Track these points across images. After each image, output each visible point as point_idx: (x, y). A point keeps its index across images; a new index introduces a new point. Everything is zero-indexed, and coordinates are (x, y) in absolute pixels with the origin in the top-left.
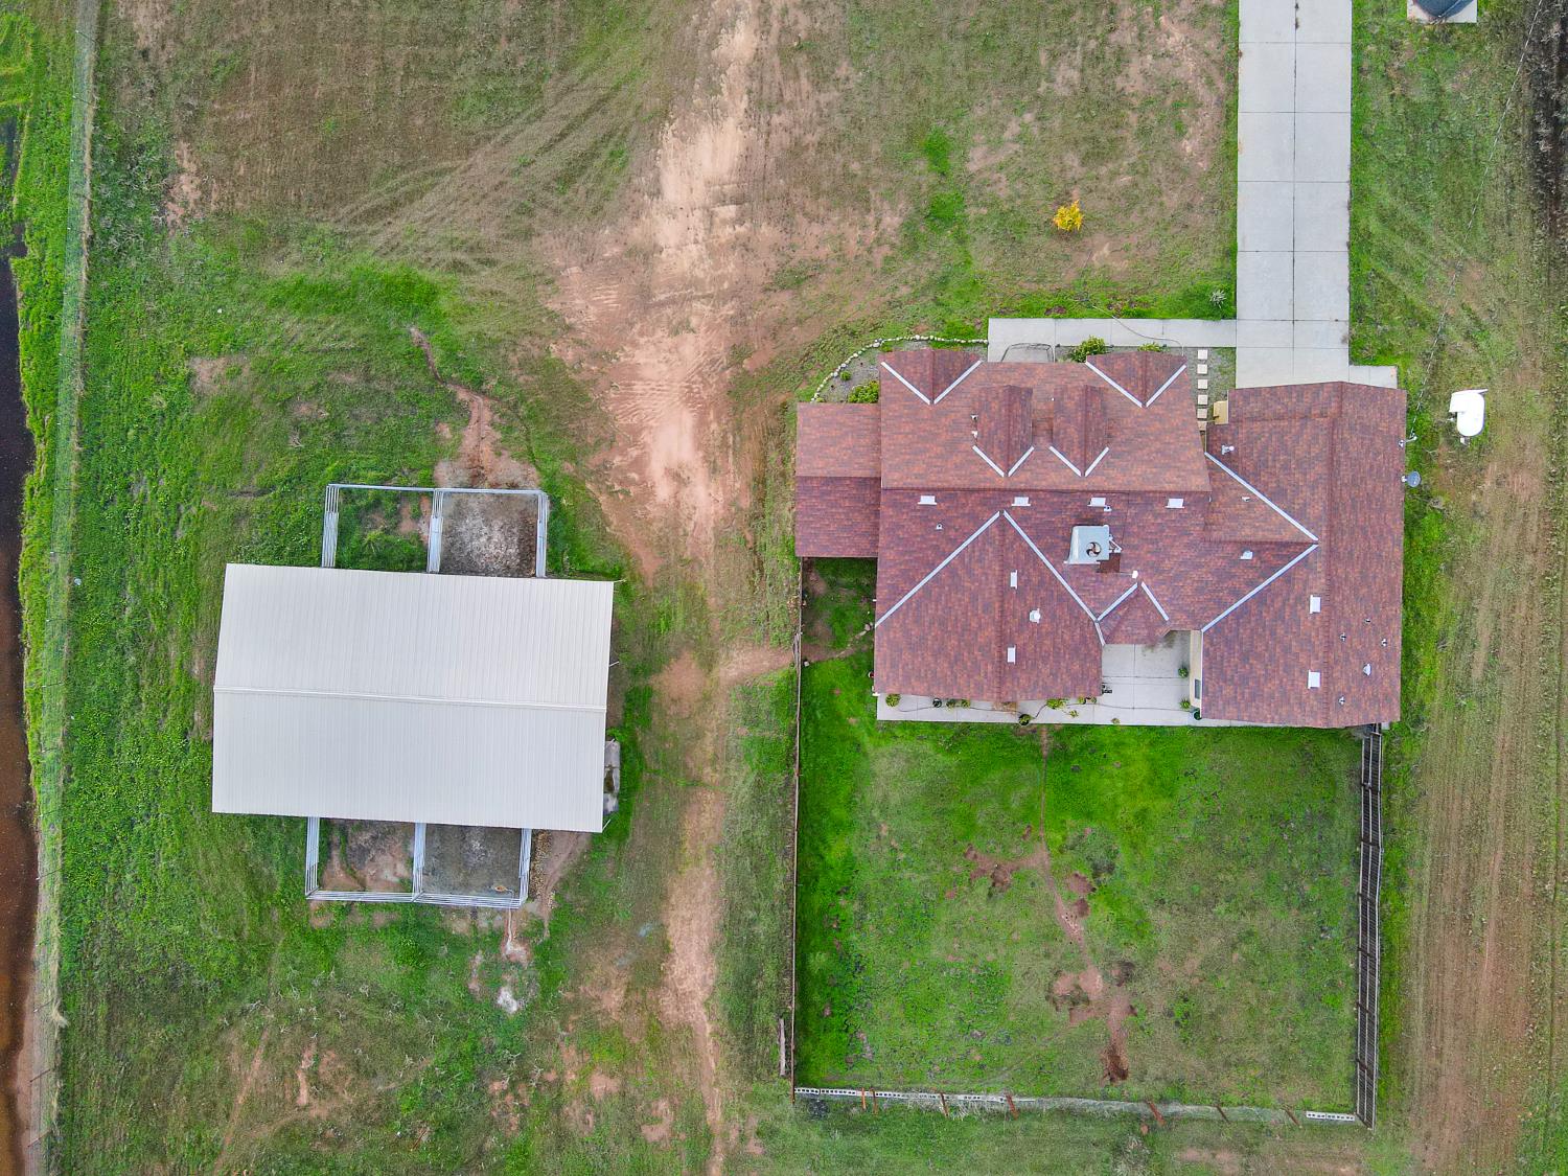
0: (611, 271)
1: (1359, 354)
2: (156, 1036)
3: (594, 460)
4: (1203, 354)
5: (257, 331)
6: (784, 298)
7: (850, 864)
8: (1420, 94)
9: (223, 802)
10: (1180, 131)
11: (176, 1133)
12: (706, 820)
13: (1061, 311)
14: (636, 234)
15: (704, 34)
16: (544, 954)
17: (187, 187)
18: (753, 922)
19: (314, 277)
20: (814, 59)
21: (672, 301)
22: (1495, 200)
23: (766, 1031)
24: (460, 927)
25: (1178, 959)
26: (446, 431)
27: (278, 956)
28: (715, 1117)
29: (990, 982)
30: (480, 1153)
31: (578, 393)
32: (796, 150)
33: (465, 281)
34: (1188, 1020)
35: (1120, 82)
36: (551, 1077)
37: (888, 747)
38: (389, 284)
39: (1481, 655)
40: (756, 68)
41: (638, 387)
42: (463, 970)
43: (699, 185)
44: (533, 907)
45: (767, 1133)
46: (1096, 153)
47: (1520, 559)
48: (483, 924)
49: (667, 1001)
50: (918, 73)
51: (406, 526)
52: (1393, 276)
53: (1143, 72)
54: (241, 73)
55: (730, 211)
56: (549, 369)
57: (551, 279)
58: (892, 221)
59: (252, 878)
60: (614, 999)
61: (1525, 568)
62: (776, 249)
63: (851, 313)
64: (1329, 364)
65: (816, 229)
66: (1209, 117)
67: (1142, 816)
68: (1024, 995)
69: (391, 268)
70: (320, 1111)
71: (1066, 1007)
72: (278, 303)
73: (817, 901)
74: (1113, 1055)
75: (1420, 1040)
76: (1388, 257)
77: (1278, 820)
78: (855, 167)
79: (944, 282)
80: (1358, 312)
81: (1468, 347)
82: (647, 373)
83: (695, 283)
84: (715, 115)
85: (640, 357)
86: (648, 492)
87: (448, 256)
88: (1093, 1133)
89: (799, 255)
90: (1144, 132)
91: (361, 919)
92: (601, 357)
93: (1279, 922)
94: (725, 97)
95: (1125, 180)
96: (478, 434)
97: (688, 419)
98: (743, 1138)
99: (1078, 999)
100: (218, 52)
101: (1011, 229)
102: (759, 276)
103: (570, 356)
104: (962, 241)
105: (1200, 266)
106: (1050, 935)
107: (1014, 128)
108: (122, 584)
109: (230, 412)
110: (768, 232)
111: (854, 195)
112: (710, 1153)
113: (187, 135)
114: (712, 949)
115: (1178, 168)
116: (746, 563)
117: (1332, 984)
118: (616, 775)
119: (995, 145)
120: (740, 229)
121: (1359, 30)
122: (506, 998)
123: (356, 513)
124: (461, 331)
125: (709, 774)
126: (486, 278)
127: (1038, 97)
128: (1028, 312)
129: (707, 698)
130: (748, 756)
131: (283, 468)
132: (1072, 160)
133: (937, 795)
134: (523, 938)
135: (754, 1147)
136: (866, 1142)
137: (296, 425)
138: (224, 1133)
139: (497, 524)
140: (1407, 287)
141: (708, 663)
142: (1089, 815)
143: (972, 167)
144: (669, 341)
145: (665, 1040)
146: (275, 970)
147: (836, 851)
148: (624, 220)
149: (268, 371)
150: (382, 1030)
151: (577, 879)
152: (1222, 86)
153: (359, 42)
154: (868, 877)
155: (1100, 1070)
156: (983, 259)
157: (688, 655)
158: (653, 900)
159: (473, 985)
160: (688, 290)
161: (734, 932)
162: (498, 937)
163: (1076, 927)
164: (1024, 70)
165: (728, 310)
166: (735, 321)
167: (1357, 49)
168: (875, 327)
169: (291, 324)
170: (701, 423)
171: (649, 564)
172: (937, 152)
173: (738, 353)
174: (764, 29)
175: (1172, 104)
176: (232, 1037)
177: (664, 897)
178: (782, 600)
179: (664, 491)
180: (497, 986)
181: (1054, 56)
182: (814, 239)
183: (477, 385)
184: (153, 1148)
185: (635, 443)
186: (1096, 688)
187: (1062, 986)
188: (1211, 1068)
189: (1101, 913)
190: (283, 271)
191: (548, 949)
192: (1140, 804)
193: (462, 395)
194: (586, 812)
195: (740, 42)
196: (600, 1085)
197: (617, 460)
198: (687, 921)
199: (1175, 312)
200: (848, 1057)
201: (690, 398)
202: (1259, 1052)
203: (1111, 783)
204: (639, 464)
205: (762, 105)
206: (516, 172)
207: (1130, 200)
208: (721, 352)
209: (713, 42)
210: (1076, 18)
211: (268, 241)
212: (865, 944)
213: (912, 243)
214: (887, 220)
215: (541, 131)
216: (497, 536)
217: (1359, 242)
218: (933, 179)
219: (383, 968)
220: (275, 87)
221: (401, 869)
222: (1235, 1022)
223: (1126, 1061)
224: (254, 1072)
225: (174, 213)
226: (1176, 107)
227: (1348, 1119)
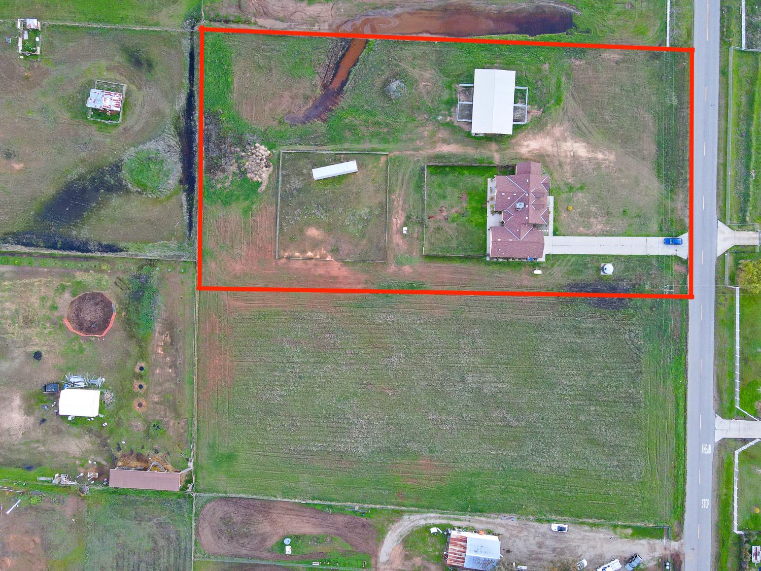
0: (563, 135)
1: (546, 255)
2: (433, 58)
3: (530, 132)
4: (547, 231)
5: (553, 75)
6: (558, 163)
7: (463, 174)
8: (589, 265)
9: (476, 70)
10: (584, 227)
11: (417, 62)
12: (471, 151)
13: (555, 208)
14: (569, 139)
15: (602, 150)
16: (448, 124)
17: (578, 63)
18: (454, 159)
19: (562, 85)
20: (597, 168)
21: (557, 145)
22: (572, 277)
23: (435, 160)
24: (452, 110)
25: (448, 227)
26: (536, 107)
27: (447, 79)
28: (421, 152)
29: (444, 197)
30: (414, 113)
31: (542, 129)
32: (582, 165)
33: (561, 110)
34: (439, 229)
35: (592, 218)
36: (427, 125)
37: (483, 180)
38: (561, 97)
39: (498, 275)
40: (595, 159)
41: (543, 139)
42: (445, 110)
43: (576, 149)
44: (456, 122)
45: (418, 161)
46: (581, 214)
47: (514, 281)
48: (453, 113)
49: (440, 144)
50: (594, 185)
51: (520, 100)
52: (560, 261)
53: (593, 222)
54: (597, 72)
55: (572, 154)
56: (546, 125)
57: (561, 124)
58: (570, 181)
59: (461, 75)
60: (440, 135)
61: (512, 282)
62: (566, 162)
63: (555, 174)
64: (546, 251)
65: (569, 168)
66: (586, 232)
67: (472, 221)
68: (442, 203)
69: (563, 97)
70: (421, 86)
71: (440, 209)
72: (558, 78)
73: (457, 169)
74: (432, 217)
75: (436, 265)
76: (563, 260)
77: (471, 243)
78: (579, 175)
79: (560, 189)
80: (554, 255)
81: (548, 273)
82: (545, 140)
83: (560, 149)
84: (588, 152)
85: (548, 139)
86: (525, 141)
87: (565, 107)
88: (420, 213)
89: (565, 165)
90: (584, 221)
91: (454, 92)
92: (548, 134)
93: (454, 244)
94: (591, 153)
95: (576, 219)
96: (536, 112)
97: (538, 148)
98: (417, 157)
99: (441, 211)
100: (600, 68)
101: (569, 200)
102: (561, 159)
103: (548, 128)
104: (567, 192)
105: (561, 230)
106: (452, 207)
107: (585, 201)
108: (510, 52)
109: (539, 70)
110: (568, 161)
111: (574, 175)
112: (415, 151)
113: (586, 63)
114: (449, 152)
115: (577, 227)
116: (514, 157)
117: (445, 252)
118: (478, 136)
119: (582, 198)
120: (569, 156)
121: (600, 256)
122: (440, 118)
123: (523, 92)
124: (552, 109)
125: (478, 151)
126: (561, 114)
127: (590, 204)
128: (555, 203)
129: (491, 151)
130: (481, 157)
131: (530, 80)
132: (580, 210)
133: (475, 188)
134: (451, 120)
135: (416, 159)
136: (417, 177)
137: (537, 82)
138: (417, 70)
139: (520, 116)
140: (558, 263)
141: (497, 151)
142: (472, 213)
143: (579, 194)
144: (550, 144)
145: (434, 144)
146: (445, 78)
147: (466, 172)
148: (571, 137)
149: (546, 77)
150: (434, 96)
151: (460, 129)
152: (591, 234)
153: (601, 92)
154: (461, 177)
155: (430, 215)
156: (563, 196)
157: (498, 148)
158: (457, 142)
159: (442, 112)
160: (559, 147)
161: (453, 155)
162: (451, 116)
163: (453, 211)
164: (595, 202)
165: (556, 154)
166: (554, 156)
167: (597, 255)
168: (552, 178)
169: (554, 81)
170: (537, 150)
171: (513, 141)
172: (581, 188)
173: (548, 156)
174: (603, 160)
175: (588, 226)
176: (433, 71)
177: (457, 144)
178: (506, 162)
179: (525, 143)
180: (442, 116)
181: (597, 207)
182: (567, 168)
183: (543, 112)
184: (414, 58)
185: (533, 139)
186: (493, 213)
187: (444, 209)
188: (431, 233)
189: (455, 215)
190: (563, 79)
192: (474, 221)
193: (542, 110)
194: (474, 130)
195: (600, 156)
196: (426, 133)
197: (531, 136)
198: (453, 148)
199: (554, 226)
200: (431, 174)
201: (541, 148)
202: (433, 240)
203: (477, 217)
204: (530, 139)
205: (590, 159)
206: (579, 119)
207: (573, 219)
208: (549, 153)
209: (600, 151)
210: (603, 211)
211: (568, 77)
212: (450, 177)
213: (566, 184)
214: (570, 180)
215: (586, 123)
216: (518, 116)
217: (565, 256)
218: (577, 187)
219: (446, 96)
220: (594, 78)
221: (462, 100)
222: (438, 236)
223: (431, 219)
224: (427, 75)
225: (573, 60)
226: (588, 227)
227: (423, 254)
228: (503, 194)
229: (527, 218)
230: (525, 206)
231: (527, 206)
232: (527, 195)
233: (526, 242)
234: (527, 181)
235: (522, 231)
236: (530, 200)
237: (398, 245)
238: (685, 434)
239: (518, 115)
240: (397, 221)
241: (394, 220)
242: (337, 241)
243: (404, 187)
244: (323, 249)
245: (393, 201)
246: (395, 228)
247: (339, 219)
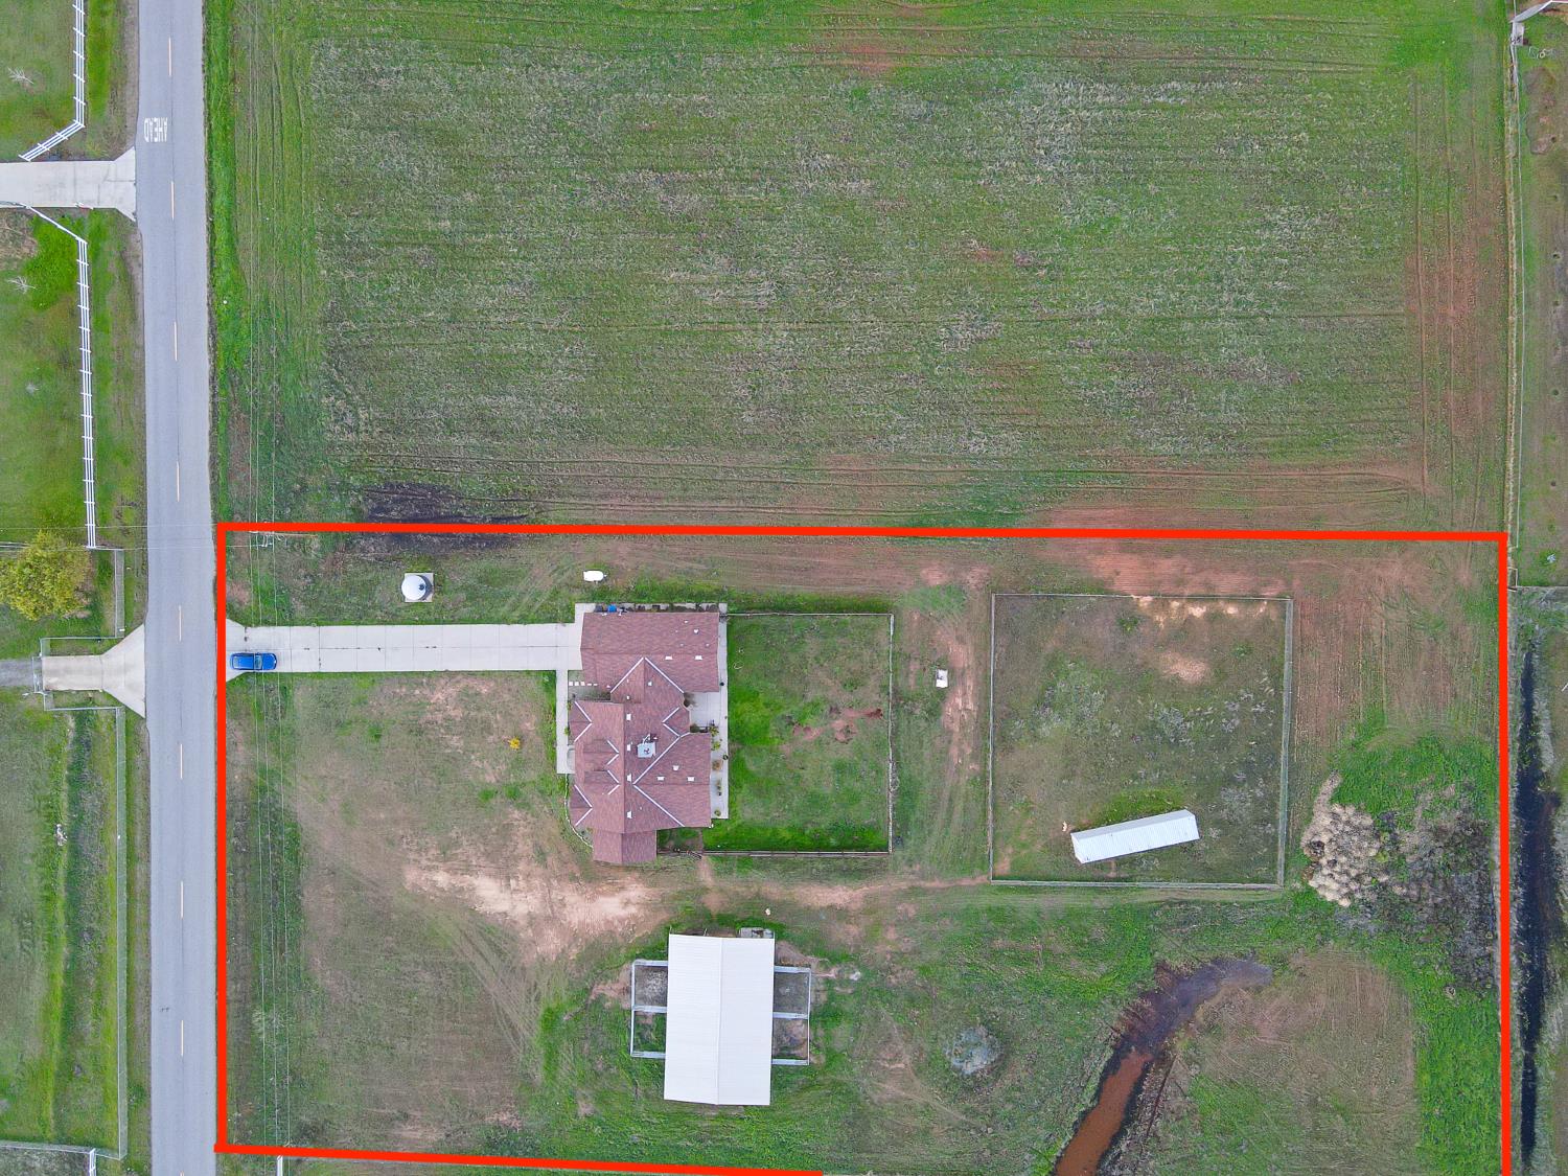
0: (539, 933)
1: (572, 620)
2: (876, 1131)
3: (620, 940)
4: (571, 684)
5: (566, 1087)
6: (549, 859)
7: (790, 829)
8: (463, 596)
9: (765, 1101)
10: (478, 694)
11: (918, 1122)
12: (774, 890)
13: (553, 742)
14: (523, 923)
15: (438, 894)
16: (835, 960)
17: (504, 1118)
18: (818, 870)
19: (543, 1062)
20: (449, 847)
21: (551, 907)
22: (506, 564)
23: (865, 864)
24: (823, 997)
25: (827, 689)
26: (608, 1004)
27: (839, 1078)
28: (904, 885)
29: (840, 768)
30: (923, 987)
31: (591, 947)
32: (487, 855)
33: (544, 996)
34: (854, 684)
35: (458, 719)
36: (889, 957)
37: (740, 812)
38: (545, 1029)
39: (695, 565)
40: (452, 871)
41: (588, 921)
42: (843, 996)
43: (502, 895)
44: (814, 965)
45: (910, 862)
46: (487, 729)
47: (654, 550)
48: (822, 987)
49: (853, 907)
50: (454, 803)
51: (649, 1021)
52: (537, 606)
53: (454, 709)
54: (456, 1093)
55: (512, 882)
56: (582, 960)
57: (542, 959)
58: (516, 814)
59: (804, 1089)
60: (854, 930)
61: (658, 549)
62: (529, 863)
63: (556, 831)
64: (573, 633)
65: (520, 846)
66: (472, 683)
67: (767, 705)
68: (846, 753)
69: (538, 1028)
70: (907, 1059)
71: (851, 736)
72: (554, 1078)
73: (807, 843)
74: (870, 715)
75: (859, 588)
76: (530, 608)
77: (767, 647)
78: (494, 830)
79: (541, 792)
80: (552, 620)
81: (567, 574)
82: (582, 919)
83: (544, 897)
84: (473, 889)
85: (575, 920)
86: (634, 917)
87: (533, 1004)
88: (904, 725)
89: (531, 853)
90: (479, 709)
91: (821, 1041)
92: (575, 937)
93: (812, 646)
94: (465, 885)
95: (498, 716)
96: (608, 990)
97: (601, 899)
98: (913, 873)
99: (847, 731)
100: (447, 1104)
101: (519, 763)
102: (540, 870)
103: (575, 950)
104: (524, 784)
105: (534, 686)
106: (819, 742)
107: (477, 763)
108: (678, 1147)
109: (601, 1099)
110: (522, 866)
111: (506, 830)
112: (920, 887)
113: (482, 1117)
114: (830, 887)
115: (494, 694)
116: (662, 874)
117: (836, 624)
118: (755, 929)
119: (484, 771)
120: (521, 878)
121: (437, 622)
122: (856, 976)
123: (643, 1043)
124: (565, 998)
125: (755, 889)
126: (542, 987)
127: (464, 754)
128: (553, 757)
129: (721, 891)
130: (746, 873)
131: (624, 1075)
132: (491, 739)
133: (760, 792)
134: (827, 969)
135: (917, 868)
136: (913, 819)
137: (606, 1070)
138: (918, 1101)
139: (648, 982)
140: (542, 600)
141: (706, 890)
142: (766, 728)
143: (494, 780)
144: (568, 908)
145: (871, 908)
146: (845, 1079)
147: (786, 835)
148: (517, 928)
149: (583, 1083)
150: (870, 1033)
151: (801, 946)
152: (459, 677)
153: (442, 1043)
154: (797, 821)
155: (877, 720)
156: (532, 775)
157: (702, 899)
158: (810, 913)
159: (850, 991)
160: (546, 901)
161: (823, 878)
162: (828, 980)
163: (815, 732)
164: (453, 759)
165: (555, 883)
166: (559, 879)
167: (444, 623)
168: (561, 820)
169: (563, 1072)
170: (603, 894)
171: (664, 916)
172: (487, 795)
173: (573, 879)
174: (436, 868)
175: (467, 698)
176: (876, 1098)
177: (809, 908)
178: (678, 861)
179: (633, 910)
180: (849, 981)
181: (447, 747)
182: (524, 847)
183: (588, 991)
184: (926, 1132)
185: (612, 923)
186: (712, 729)
187: (841, 737)
188: (874, 674)
189: (810, 721)
190: (540, 1076)
191: (832, 958)
192: (761, 705)
193: (593, 997)
194: (765, 946)
195: (442, 878)
196: (891, 935)
197: (620, 930)
198: (819, 899)
199: (554, 695)
200: (875, 828)
201: (593, 899)
202: (867, 654)
203: (753, 716)
204: (621, 921)
205: (468, 869)
206: (497, 974)
207: (506, 714)
208: (572, 886)
209: (442, 890)
210: (432, 737)
211: (527, 1081)
212: (825, 822)
213: (525, 805)
214: (516, 816)
215: (479, 963)
216: (653, 982)
217: (523, 620)
218: (499, 797)
219: (842, 1033)
220: (461, 1079)
221: (799, 1023)
222: (854, 665)
223: (874, 710)
224: (891, 1088)
225: (516, 1123)
226: (468, 695)
227: (892, 617)
228: (691, 779)
229: (629, 717)
230: (635, 750)
231: (629, 748)
232: (629, 778)
233: (631, 652)
234: (629, 815)
235: (641, 684)
236: (620, 764)
237: (961, 640)
238: (209, 165)
239: (654, 984)
240: (965, 703)
241: (970, 706)
242: (1124, 646)
243: (946, 794)
244: (1162, 625)
245: (974, 757)
246: (970, 683)
247: (1121, 705)
